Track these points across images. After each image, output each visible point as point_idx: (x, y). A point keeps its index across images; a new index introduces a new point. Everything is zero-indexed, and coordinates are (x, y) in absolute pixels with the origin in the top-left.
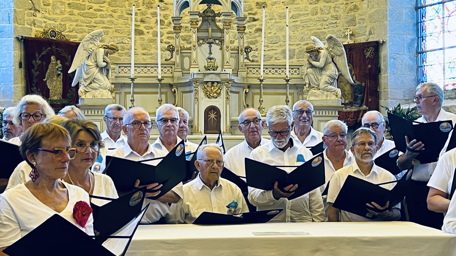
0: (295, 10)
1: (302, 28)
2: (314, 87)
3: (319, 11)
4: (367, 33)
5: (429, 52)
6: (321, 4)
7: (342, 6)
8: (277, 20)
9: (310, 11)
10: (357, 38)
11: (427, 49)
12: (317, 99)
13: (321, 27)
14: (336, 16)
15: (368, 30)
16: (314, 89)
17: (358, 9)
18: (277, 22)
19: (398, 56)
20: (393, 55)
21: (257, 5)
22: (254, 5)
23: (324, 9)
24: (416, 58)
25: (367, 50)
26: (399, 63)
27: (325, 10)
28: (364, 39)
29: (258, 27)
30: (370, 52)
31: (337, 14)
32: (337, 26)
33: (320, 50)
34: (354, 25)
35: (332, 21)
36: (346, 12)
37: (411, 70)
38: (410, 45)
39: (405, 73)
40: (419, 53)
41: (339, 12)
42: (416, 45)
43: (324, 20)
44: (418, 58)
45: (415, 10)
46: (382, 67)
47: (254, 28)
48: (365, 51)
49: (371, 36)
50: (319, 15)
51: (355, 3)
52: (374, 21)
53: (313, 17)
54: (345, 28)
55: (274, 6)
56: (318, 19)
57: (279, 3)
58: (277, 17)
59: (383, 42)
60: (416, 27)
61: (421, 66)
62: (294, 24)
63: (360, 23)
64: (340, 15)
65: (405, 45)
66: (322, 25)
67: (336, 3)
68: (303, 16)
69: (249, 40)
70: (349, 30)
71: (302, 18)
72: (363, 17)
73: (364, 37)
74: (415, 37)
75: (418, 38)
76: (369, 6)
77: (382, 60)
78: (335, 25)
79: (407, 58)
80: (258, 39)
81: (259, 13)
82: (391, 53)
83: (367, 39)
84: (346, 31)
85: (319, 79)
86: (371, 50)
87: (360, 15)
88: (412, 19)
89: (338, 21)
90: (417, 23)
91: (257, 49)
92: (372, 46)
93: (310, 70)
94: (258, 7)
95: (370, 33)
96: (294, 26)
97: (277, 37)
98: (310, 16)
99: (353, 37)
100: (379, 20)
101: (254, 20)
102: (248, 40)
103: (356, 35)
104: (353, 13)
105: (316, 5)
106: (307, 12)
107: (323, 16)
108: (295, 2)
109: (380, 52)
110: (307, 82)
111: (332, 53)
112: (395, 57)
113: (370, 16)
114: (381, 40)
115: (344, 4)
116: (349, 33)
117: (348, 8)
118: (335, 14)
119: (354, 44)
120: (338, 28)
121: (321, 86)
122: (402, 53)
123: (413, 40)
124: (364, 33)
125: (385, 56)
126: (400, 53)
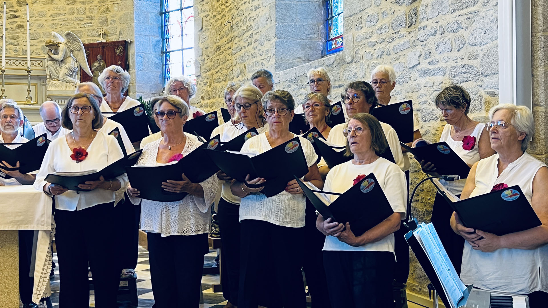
0: (54, 9)
1: (60, 27)
2: (54, 78)
3: (76, 11)
4: (118, 33)
5: (171, 52)
6: (77, 6)
7: (96, 8)
8: (37, 18)
9: (67, 10)
10: (109, 38)
11: (170, 50)
12: (57, 89)
13: (77, 26)
14: (91, 17)
15: (118, 30)
16: (54, 80)
17: (109, 11)
18: (37, 20)
19: (144, 54)
20: (140, 53)
21: (17, 3)
22: (15, 3)
23: (80, 9)
24: (161, 57)
25: (117, 48)
26: (146, 61)
27: (81, 11)
28: (115, 38)
29: (19, 23)
30: (119, 50)
31: (91, 14)
32: (92, 26)
33: (59, 45)
34: (106, 25)
35: (87, 21)
36: (99, 14)
37: (157, 67)
38: (156, 45)
39: (151, 70)
40: (164, 53)
41: (93, 13)
42: (161, 45)
43: (80, 20)
44: (163, 57)
45: (159, 15)
46: (131, 64)
47: (15, 25)
48: (116, 49)
49: (121, 36)
50: (75, 15)
51: (107, 6)
52: (123, 22)
53: (70, 17)
54: (99, 28)
55: (34, 5)
56: (74, 18)
57: (39, 2)
58: (37, 15)
59: (131, 41)
60: (160, 30)
61: (166, 65)
62: (53, 22)
63: (111, 24)
64: (94, 16)
65: (151, 45)
66: (78, 24)
67: (90, 5)
68: (61, 15)
69: (11, 35)
70: (102, 30)
71: (61, 17)
72: (115, 19)
73: (115, 36)
74: (160, 38)
75: (163, 40)
76: (119, 9)
77: (131, 57)
78: (90, 25)
79: (153, 57)
80: (19, 35)
81: (20, 11)
82: (138, 52)
83: (117, 38)
84: (99, 30)
85: (58, 71)
86: (120, 49)
87: (112, 17)
88: (158, 22)
89: (93, 21)
90: (162, 27)
91: (18, 44)
92: (121, 45)
93: (50, 62)
94: (19, 5)
95: (120, 34)
96: (53, 24)
97: (37, 33)
98: (67, 16)
99: (106, 36)
100: (127, 22)
101: (16, 17)
102: (9, 36)
103: (108, 35)
104: (105, 15)
105: (73, 6)
106: (64, 12)
107: (79, 16)
108: (54, 2)
109: (129, 50)
110: (48, 73)
111: (71, 48)
112: (141, 55)
113: (120, 18)
114: (129, 40)
115: (98, 6)
116: (102, 32)
117: (101, 10)
118: (89, 15)
119: (106, 43)
120: (92, 27)
121: (61, 77)
122: (148, 52)
123: (158, 41)
124: (115, 33)
125: (133, 55)
126: (146, 52)
